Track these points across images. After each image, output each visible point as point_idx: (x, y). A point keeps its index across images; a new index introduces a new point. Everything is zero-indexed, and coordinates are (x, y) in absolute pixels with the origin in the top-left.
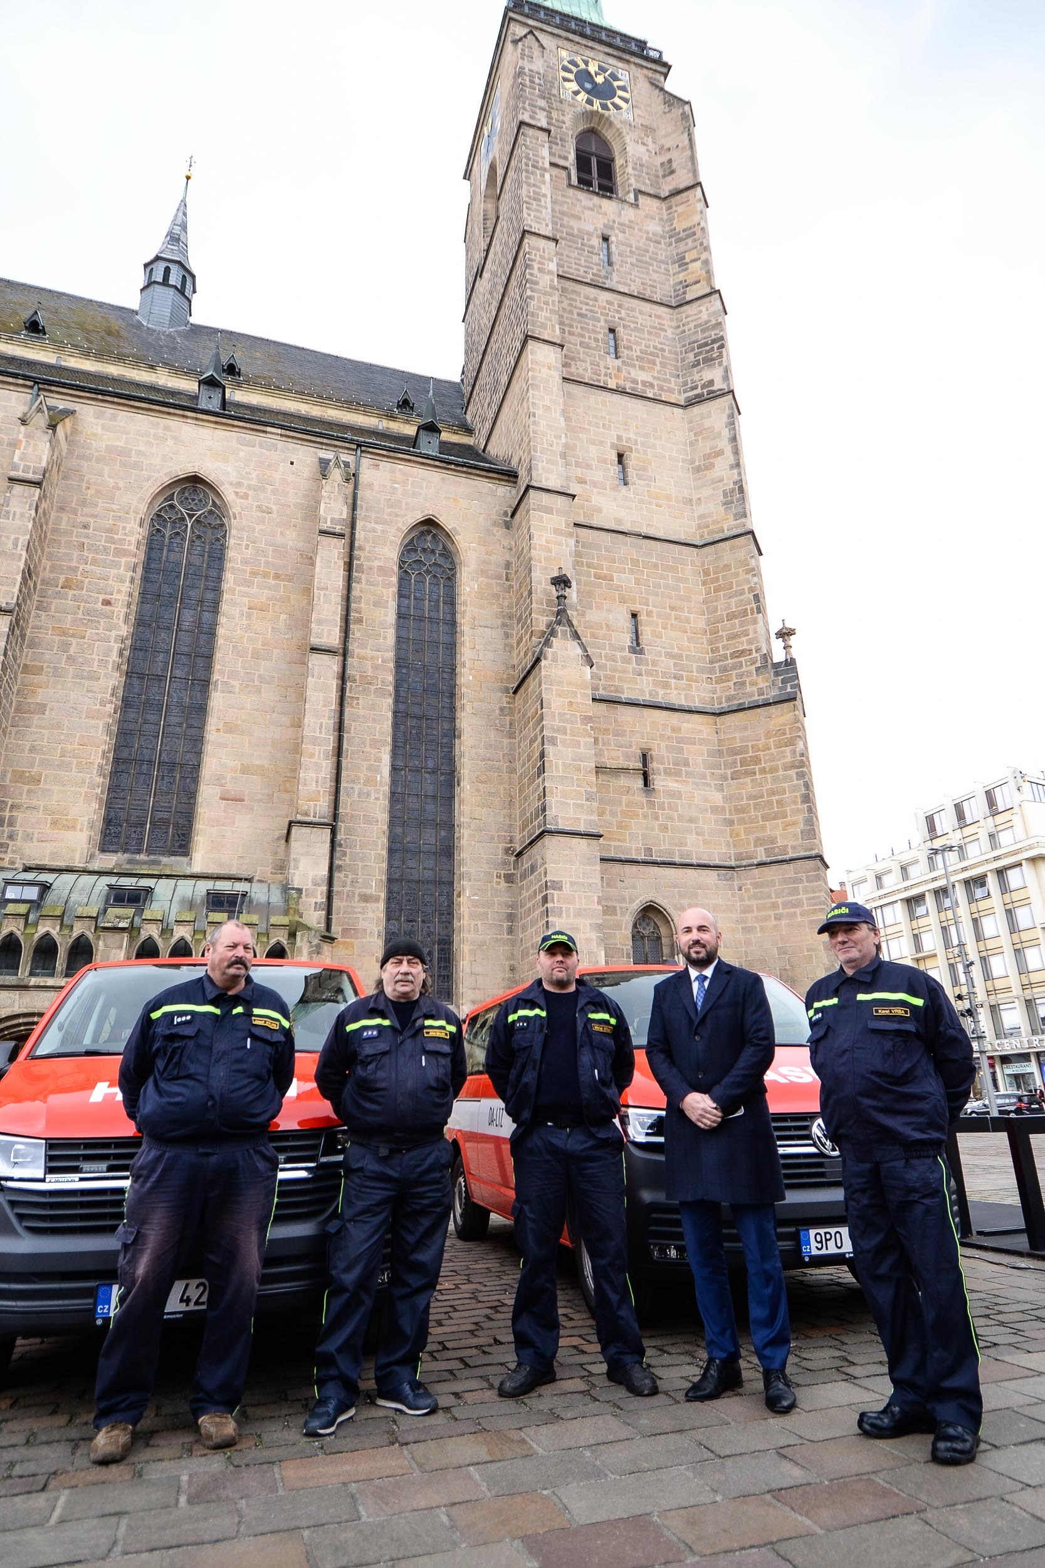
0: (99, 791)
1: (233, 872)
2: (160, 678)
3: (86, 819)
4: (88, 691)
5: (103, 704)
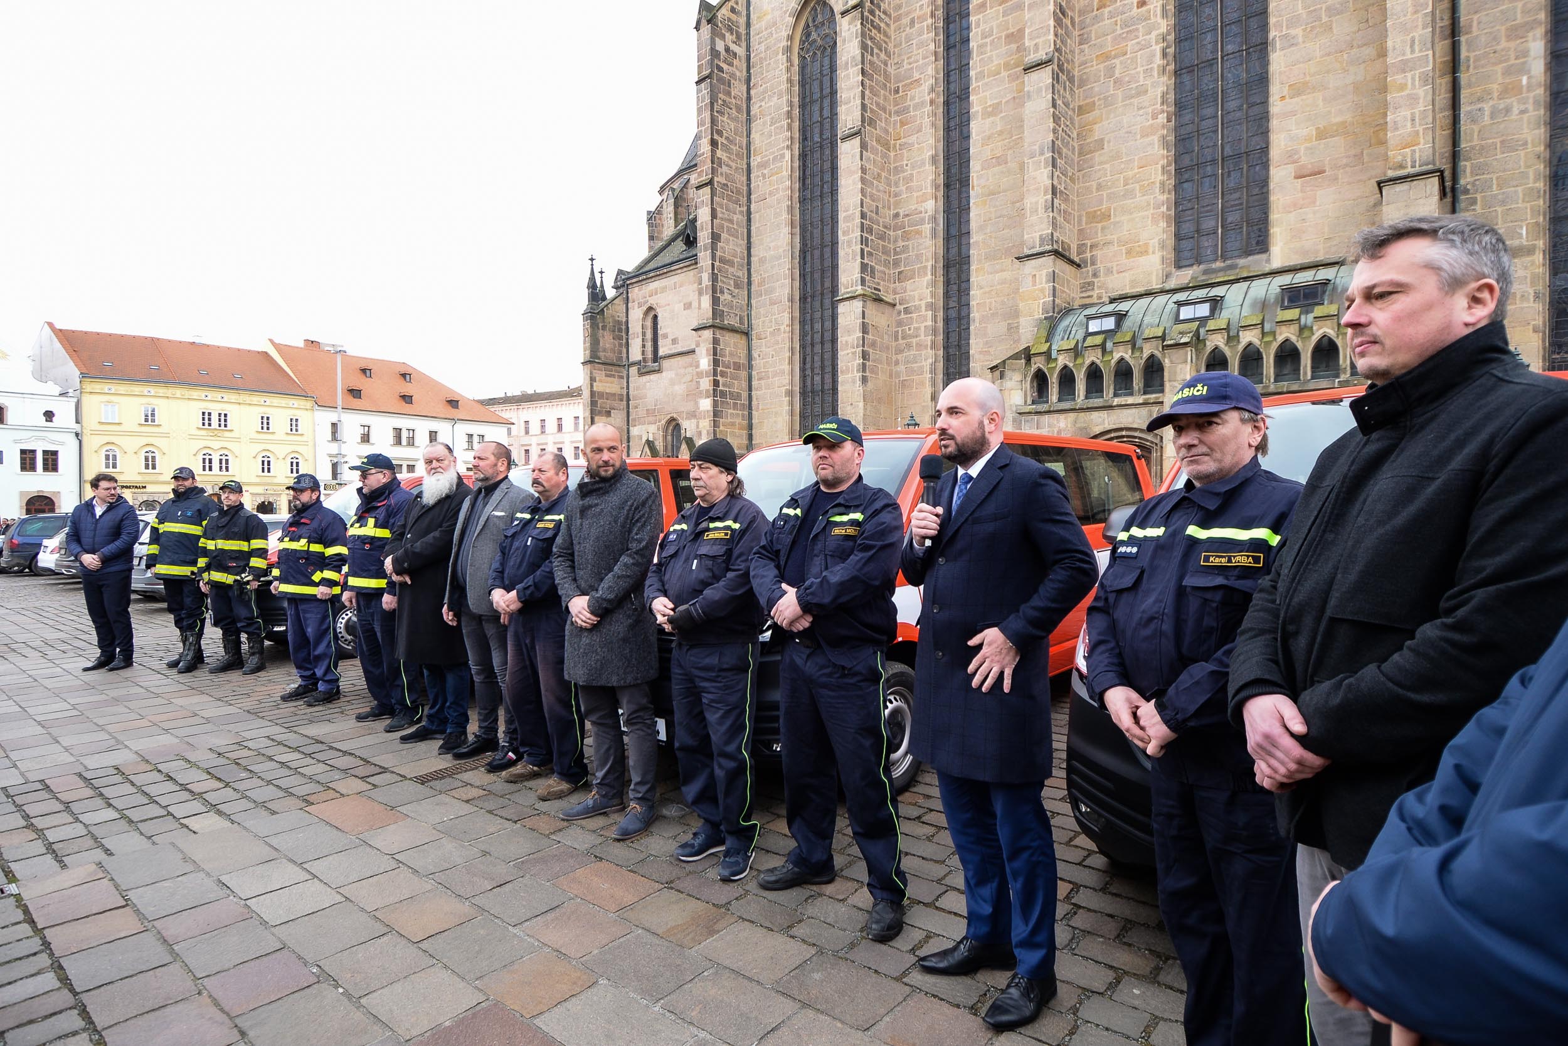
0: (1164, 209)
1: (1320, 257)
2: (1212, 62)
3: (1156, 240)
4: (1138, 109)
5: (1155, 117)
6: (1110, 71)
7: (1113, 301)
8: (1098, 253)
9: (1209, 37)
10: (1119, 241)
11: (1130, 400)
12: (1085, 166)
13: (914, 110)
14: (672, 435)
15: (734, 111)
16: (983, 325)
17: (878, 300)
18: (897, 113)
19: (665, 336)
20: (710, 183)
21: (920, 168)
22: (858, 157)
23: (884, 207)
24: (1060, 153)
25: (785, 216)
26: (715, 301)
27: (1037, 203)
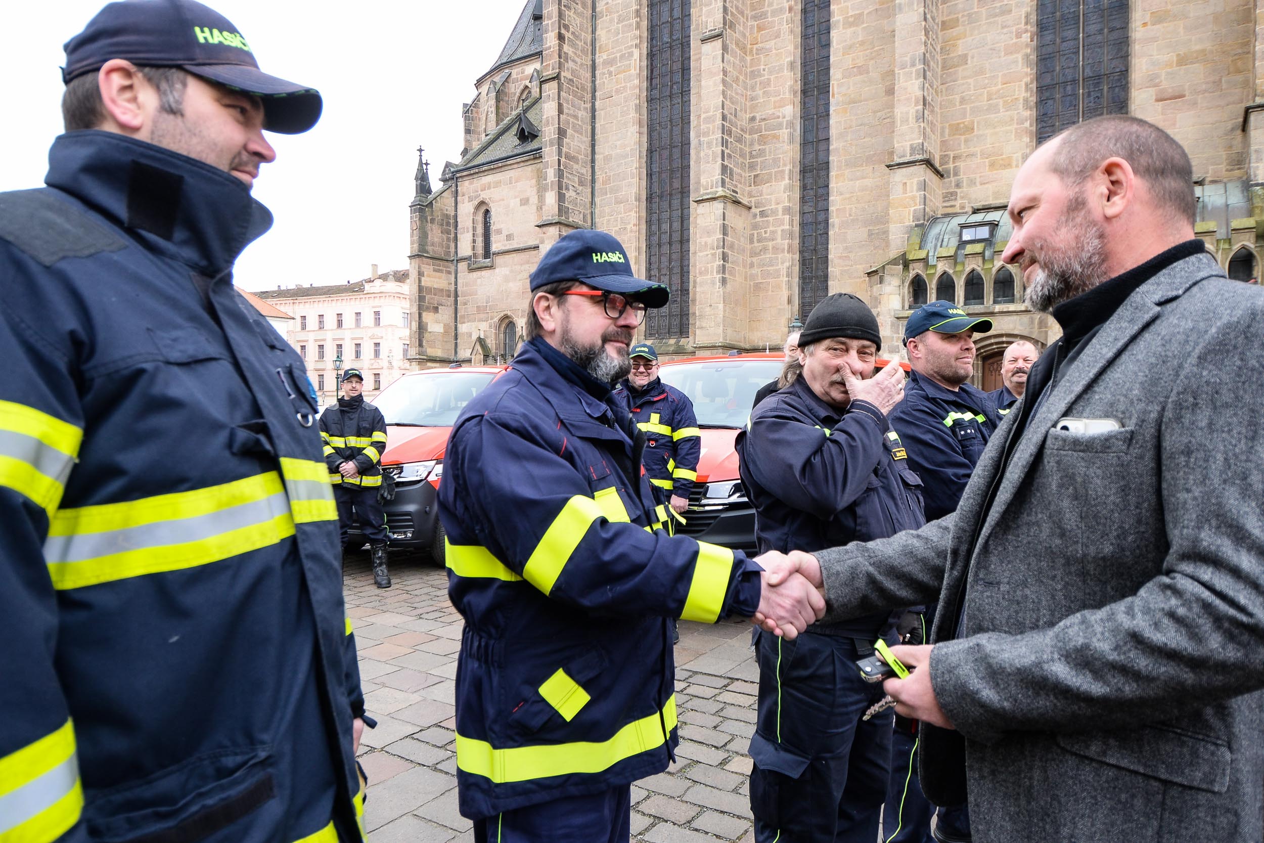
0: (1027, 124)
4: (1003, 27)
5: (1019, 35)
7: (976, 211)
8: (961, 164)
10: (982, 153)
11: (1012, 307)
12: (948, 80)
13: (772, 16)
14: (505, 333)
15: (579, 6)
16: (843, 231)
17: (737, 202)
18: (755, 18)
19: (499, 232)
20: (557, 77)
21: (778, 73)
22: (720, 59)
23: (741, 110)
24: (928, 66)
25: (633, 115)
26: (561, 197)
27: (907, 113)
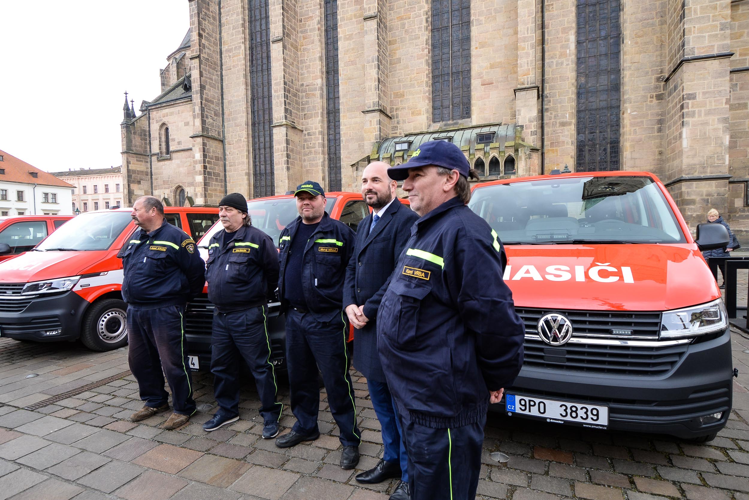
0: (427, 94)
1: (492, 122)
2: (447, 28)
3: (424, 109)
4: (416, 46)
5: (423, 50)
6: (403, 25)
7: (406, 136)
8: (399, 113)
9: (446, 15)
10: (408, 108)
12: (393, 70)
13: (310, 32)
14: (180, 195)
15: (211, 19)
16: (347, 144)
17: (294, 128)
18: (302, 32)
19: (173, 140)
20: (199, 57)
21: (313, 62)
22: (282, 53)
23: (296, 80)
24: (381, 63)
25: (242, 80)
26: (203, 122)
27: (371, 86)
